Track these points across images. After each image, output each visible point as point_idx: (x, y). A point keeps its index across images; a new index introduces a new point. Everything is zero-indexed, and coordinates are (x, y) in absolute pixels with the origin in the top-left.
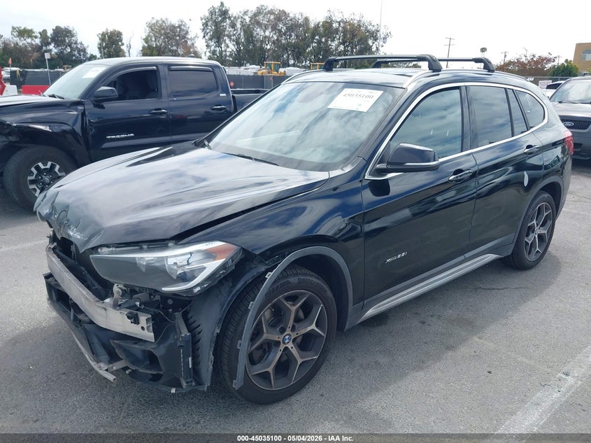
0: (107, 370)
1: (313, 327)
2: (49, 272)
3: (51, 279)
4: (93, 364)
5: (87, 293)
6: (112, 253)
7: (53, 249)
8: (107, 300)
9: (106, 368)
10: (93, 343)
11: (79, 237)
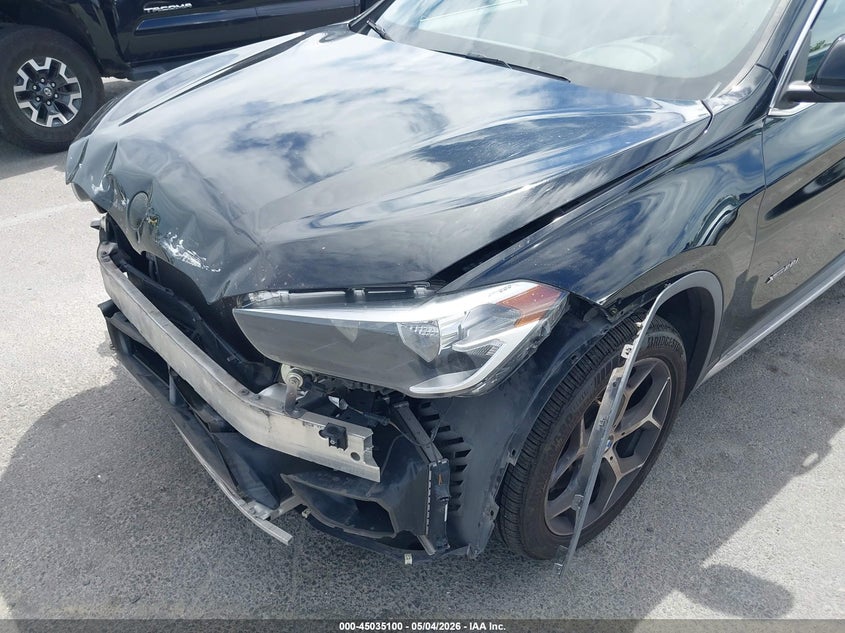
0: (268, 519)
1: (650, 418)
2: (110, 298)
3: (115, 318)
4: (238, 503)
5: (216, 371)
6: (281, 305)
7: (111, 255)
8: (267, 392)
9: (266, 516)
10: (235, 466)
11: (196, 263)
